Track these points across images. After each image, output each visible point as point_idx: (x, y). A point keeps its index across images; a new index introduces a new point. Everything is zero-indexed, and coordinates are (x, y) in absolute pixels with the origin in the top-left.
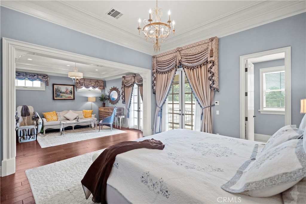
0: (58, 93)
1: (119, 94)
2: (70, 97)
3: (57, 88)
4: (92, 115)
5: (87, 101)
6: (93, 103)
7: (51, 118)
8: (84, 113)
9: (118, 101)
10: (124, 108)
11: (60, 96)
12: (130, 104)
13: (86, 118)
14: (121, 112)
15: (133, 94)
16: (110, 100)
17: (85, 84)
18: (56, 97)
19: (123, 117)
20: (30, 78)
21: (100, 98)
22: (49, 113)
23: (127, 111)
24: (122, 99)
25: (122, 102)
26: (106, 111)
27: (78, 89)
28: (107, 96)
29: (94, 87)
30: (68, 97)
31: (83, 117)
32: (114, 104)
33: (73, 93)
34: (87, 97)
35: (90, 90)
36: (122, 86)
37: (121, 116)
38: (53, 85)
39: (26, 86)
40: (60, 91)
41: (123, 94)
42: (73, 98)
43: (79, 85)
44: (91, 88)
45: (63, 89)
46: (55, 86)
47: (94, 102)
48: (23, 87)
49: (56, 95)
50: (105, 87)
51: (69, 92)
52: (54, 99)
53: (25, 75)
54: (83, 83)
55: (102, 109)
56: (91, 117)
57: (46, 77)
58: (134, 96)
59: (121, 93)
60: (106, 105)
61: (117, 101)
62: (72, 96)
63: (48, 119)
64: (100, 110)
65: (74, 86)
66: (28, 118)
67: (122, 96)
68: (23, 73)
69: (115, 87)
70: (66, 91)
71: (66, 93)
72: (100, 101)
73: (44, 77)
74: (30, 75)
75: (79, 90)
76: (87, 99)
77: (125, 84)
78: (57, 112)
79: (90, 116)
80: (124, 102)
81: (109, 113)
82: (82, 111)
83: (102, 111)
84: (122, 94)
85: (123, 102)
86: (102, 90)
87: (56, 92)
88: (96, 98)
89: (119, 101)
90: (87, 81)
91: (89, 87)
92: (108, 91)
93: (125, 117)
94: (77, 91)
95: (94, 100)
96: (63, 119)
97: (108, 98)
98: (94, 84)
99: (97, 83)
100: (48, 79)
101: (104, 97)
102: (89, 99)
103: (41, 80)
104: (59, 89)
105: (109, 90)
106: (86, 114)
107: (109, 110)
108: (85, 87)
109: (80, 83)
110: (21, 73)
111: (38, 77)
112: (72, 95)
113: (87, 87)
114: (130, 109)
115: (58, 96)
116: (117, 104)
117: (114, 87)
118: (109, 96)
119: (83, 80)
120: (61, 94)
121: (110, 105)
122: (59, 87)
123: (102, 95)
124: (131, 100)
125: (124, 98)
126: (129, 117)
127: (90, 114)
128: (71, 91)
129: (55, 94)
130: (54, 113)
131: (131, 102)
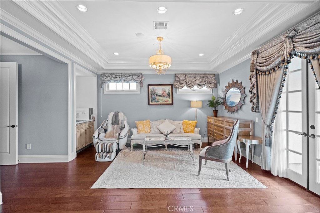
0: (154, 96)
1: (243, 92)
2: (168, 101)
3: (152, 89)
4: (196, 129)
5: (190, 107)
6: (198, 110)
7: (143, 129)
8: (184, 124)
9: (241, 107)
10: (257, 121)
11: (156, 100)
12: (275, 113)
13: (187, 132)
14: (247, 129)
15: (284, 89)
16: (227, 105)
17: (187, 82)
18: (151, 101)
19: (255, 142)
20: (125, 79)
21: (209, 102)
22: (141, 122)
23: (266, 131)
24: (251, 101)
25: (250, 109)
26: (217, 124)
27: (177, 89)
28: (220, 98)
29: (200, 85)
30: (166, 102)
31: (182, 131)
32: (233, 112)
33: (171, 95)
34: (190, 102)
35: (195, 91)
36: (251, 73)
37: (248, 141)
38: (149, 85)
39: (124, 89)
40: (156, 93)
41: (254, 91)
42: (171, 103)
43: (178, 84)
44: (195, 88)
45: (159, 90)
46: (150, 86)
47: (200, 108)
48: (120, 91)
49: (152, 99)
50: (218, 84)
51: (166, 94)
52: (149, 104)
53: (121, 76)
54: (184, 80)
55: (211, 120)
56: (193, 132)
57: (141, 76)
58: (288, 92)
59: (247, 91)
60: (219, 114)
61: (239, 107)
62: (170, 100)
63: (139, 130)
64: (209, 121)
65: (172, 85)
66: (117, 127)
67: (250, 95)
68: (119, 75)
69: (235, 81)
70: (163, 94)
71: (162, 96)
72: (210, 106)
73: (138, 77)
74: (125, 75)
75: (180, 91)
76: (189, 104)
77: (259, 68)
78: (151, 122)
79: (193, 130)
80: (255, 108)
81: (222, 129)
82: (181, 122)
83: (212, 124)
84: (251, 92)
85: (253, 108)
86: (212, 90)
87: (151, 95)
88: (203, 101)
89: (244, 107)
90: (190, 76)
91: (192, 86)
92: (223, 89)
93: (261, 142)
94: (177, 93)
95: (200, 105)
96: (156, 132)
97: (222, 101)
98: (201, 80)
99: (204, 79)
100: (143, 79)
101: (216, 100)
102: (192, 104)
103: (136, 80)
104: (155, 91)
105: (225, 88)
106: (186, 127)
107: (222, 124)
108: (187, 85)
109: (180, 81)
110: (117, 75)
111: (132, 77)
112: (170, 98)
113: (190, 86)
114: (273, 125)
115: (154, 100)
116: (240, 112)
117: (233, 81)
118: (224, 99)
119: (185, 75)
120: (157, 98)
121: (226, 113)
122: (155, 89)
123: (213, 98)
124: (278, 103)
125: (255, 101)
126: (270, 145)
127: (193, 127)
128: (169, 93)
129: (151, 97)
130: (147, 122)
131: (276, 108)
